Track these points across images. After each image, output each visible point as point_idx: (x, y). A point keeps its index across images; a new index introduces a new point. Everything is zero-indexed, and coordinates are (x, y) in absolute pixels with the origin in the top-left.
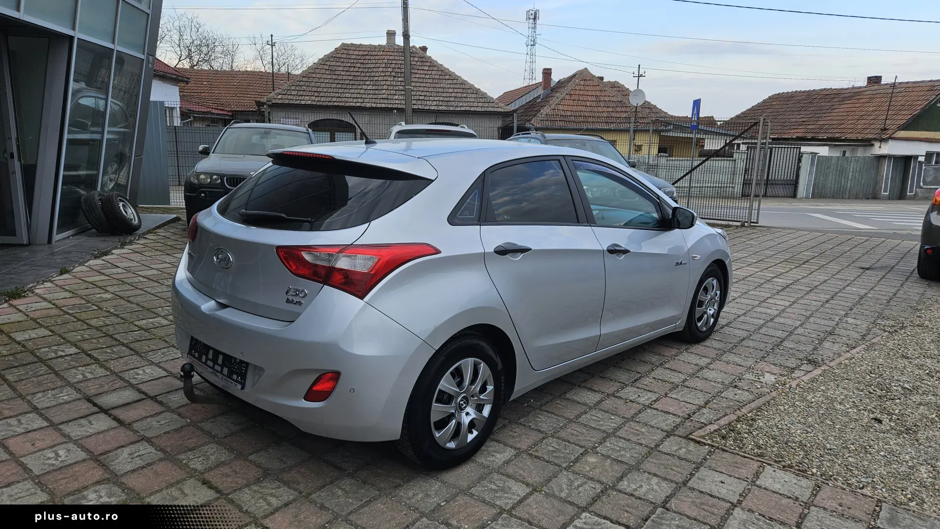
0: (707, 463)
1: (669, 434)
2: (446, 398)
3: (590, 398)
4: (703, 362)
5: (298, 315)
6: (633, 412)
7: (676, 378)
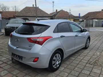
0: (94, 68)
1: (87, 63)
2: (54, 60)
3: (73, 58)
4: (88, 52)
5: (31, 49)
6: (80, 60)
7: (85, 55)
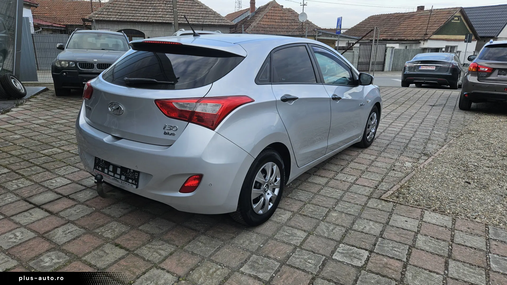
0: (395, 212)
1: (370, 197)
3: (322, 181)
4: (373, 158)
5: (174, 141)
6: (347, 187)
7: (363, 167)
